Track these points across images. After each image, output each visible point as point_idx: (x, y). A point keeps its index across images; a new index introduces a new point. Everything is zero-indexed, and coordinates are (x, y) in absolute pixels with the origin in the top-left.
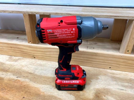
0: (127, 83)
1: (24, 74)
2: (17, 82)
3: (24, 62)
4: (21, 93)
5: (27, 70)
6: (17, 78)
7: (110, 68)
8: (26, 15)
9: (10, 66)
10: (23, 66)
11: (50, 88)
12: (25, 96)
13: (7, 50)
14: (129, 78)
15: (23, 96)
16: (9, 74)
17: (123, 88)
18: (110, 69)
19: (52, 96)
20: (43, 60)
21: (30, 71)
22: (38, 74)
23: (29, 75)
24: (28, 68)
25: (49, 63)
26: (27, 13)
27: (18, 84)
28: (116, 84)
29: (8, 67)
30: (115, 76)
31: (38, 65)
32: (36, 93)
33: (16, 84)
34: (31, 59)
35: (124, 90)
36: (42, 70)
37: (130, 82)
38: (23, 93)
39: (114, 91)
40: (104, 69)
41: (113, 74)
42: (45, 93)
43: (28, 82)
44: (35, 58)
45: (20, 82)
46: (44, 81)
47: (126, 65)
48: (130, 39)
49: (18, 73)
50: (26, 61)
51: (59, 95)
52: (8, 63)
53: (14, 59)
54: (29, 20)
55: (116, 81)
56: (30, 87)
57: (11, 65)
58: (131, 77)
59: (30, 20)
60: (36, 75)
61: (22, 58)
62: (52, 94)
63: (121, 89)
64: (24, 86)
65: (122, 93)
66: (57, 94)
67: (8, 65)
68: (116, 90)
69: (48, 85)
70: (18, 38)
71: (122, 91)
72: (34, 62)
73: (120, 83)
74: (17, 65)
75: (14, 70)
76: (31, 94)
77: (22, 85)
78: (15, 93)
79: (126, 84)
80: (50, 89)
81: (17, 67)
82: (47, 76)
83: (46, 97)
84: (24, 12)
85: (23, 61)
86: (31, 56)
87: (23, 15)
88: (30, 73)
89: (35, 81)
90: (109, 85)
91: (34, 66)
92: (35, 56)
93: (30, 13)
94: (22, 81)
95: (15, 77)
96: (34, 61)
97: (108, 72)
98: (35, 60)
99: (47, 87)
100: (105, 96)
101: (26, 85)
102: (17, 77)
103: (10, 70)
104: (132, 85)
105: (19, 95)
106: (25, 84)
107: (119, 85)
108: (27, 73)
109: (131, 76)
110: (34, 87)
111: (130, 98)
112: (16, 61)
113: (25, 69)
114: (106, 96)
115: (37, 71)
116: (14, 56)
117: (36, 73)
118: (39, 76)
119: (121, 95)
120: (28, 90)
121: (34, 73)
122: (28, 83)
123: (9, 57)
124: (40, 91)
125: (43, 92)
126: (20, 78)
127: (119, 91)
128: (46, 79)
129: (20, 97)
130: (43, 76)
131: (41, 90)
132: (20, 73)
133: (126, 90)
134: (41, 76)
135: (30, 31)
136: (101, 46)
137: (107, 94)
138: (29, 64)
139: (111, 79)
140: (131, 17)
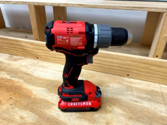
0: (146, 94)
1: (20, 75)
2: (9, 82)
4: (10, 93)
5: (24, 71)
6: (10, 78)
7: (128, 75)
8: (32, 7)
9: (6, 66)
10: (22, 66)
11: (45, 91)
12: (13, 97)
13: (8, 48)
14: (150, 89)
15: (10, 97)
16: (3, 73)
17: (138, 100)
19: (44, 100)
20: (47, 62)
21: (27, 72)
22: (36, 76)
23: (26, 75)
24: (27, 69)
25: (53, 65)
26: (32, 4)
27: (10, 84)
28: (130, 95)
29: (5, 66)
30: (131, 86)
31: (40, 67)
32: (26, 95)
33: (7, 83)
34: (33, 59)
35: (138, 102)
36: (42, 71)
37: (150, 94)
38: (12, 93)
39: (125, 102)
40: (120, 77)
41: (131, 83)
42: (37, 96)
43: (22, 82)
44: (38, 58)
45: (13, 82)
46: (40, 83)
47: (148, 73)
48: (159, 40)
49: (13, 72)
50: (27, 62)
51: (52, 100)
52: (6, 61)
53: (15, 58)
54: (35, 13)
55: (131, 91)
56: (22, 88)
57: (9, 64)
58: (155, 88)
60: (34, 76)
61: (24, 57)
62: (45, 98)
63: (135, 101)
64: (16, 86)
65: (135, 106)
66: (51, 98)
67: (5, 64)
68: (128, 101)
69: (44, 88)
70: (26, 37)
71: (135, 103)
72: (36, 63)
73: (136, 94)
74: (16, 64)
75: (10, 70)
76: (21, 95)
77: (14, 85)
78: (2, 93)
79: (145, 96)
80: (44, 93)
81: (15, 66)
82: (45, 78)
83: (37, 101)
84: (29, 2)
85: (24, 61)
86: (34, 56)
87: (29, 6)
88: (28, 74)
89: (30, 83)
90: (120, 95)
91: (34, 67)
92: (38, 56)
93: (36, 5)
94: (15, 81)
95: (8, 77)
96: (36, 61)
97: (124, 81)
98: (38, 61)
99: (42, 90)
100: (110, 106)
101: (18, 86)
102: (11, 76)
103: (6, 69)
104: (153, 97)
105: (6, 95)
106: (18, 84)
107: (133, 96)
108: (24, 73)
109: (153, 87)
110: (26, 89)
111: (144, 111)
112: (15, 61)
113: (23, 69)
114: (112, 106)
115: (36, 72)
116: (16, 55)
117: (34, 74)
118: (37, 77)
119: (132, 108)
120: (18, 91)
121: (32, 74)
122: (21, 84)
123: (10, 56)
124: (32, 93)
125: (35, 95)
126: (14, 77)
127: (132, 102)
128: (43, 82)
129: (6, 97)
130: (42, 78)
131: (34, 92)
132: (16, 73)
133: (141, 103)
134: (39, 78)
135: (37, 26)
136: (125, 51)
137: (114, 105)
138: (29, 65)
139: (126, 88)
140: (161, 8)
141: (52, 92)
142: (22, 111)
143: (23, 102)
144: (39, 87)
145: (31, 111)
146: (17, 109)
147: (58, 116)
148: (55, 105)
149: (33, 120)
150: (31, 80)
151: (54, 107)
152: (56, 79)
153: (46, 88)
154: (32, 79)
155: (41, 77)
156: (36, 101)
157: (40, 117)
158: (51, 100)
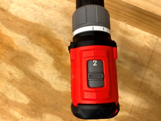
141: (34, 43)
142: (9, 66)
143: (7, 55)
144: (20, 34)
145: (17, 67)
146: (4, 64)
147: (42, 74)
148: (38, 62)
149: (20, 77)
150: (8, 21)
151: (37, 63)
152: (37, 21)
153: (27, 36)
154: (10, 19)
155: (20, 15)
156: (20, 54)
157: (26, 74)
158: (34, 54)
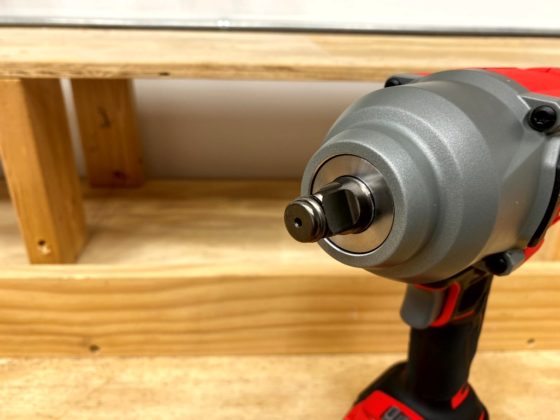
3: (27, 396)
7: (531, 341)
8: (6, 85)
18: (532, 345)
25: (195, 373)
26: (7, 74)
31: (134, 401)
34: (68, 362)
40: (498, 354)
44: (94, 348)
50: (40, 386)
59: (30, 116)
72: (96, 382)
85: (20, 388)
86: (71, 344)
91: (103, 414)
92: (96, 342)
93: (33, 74)
96: (92, 369)
98: (101, 361)
138: (68, 402)
